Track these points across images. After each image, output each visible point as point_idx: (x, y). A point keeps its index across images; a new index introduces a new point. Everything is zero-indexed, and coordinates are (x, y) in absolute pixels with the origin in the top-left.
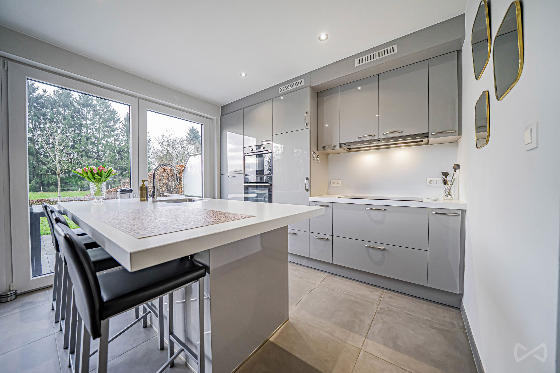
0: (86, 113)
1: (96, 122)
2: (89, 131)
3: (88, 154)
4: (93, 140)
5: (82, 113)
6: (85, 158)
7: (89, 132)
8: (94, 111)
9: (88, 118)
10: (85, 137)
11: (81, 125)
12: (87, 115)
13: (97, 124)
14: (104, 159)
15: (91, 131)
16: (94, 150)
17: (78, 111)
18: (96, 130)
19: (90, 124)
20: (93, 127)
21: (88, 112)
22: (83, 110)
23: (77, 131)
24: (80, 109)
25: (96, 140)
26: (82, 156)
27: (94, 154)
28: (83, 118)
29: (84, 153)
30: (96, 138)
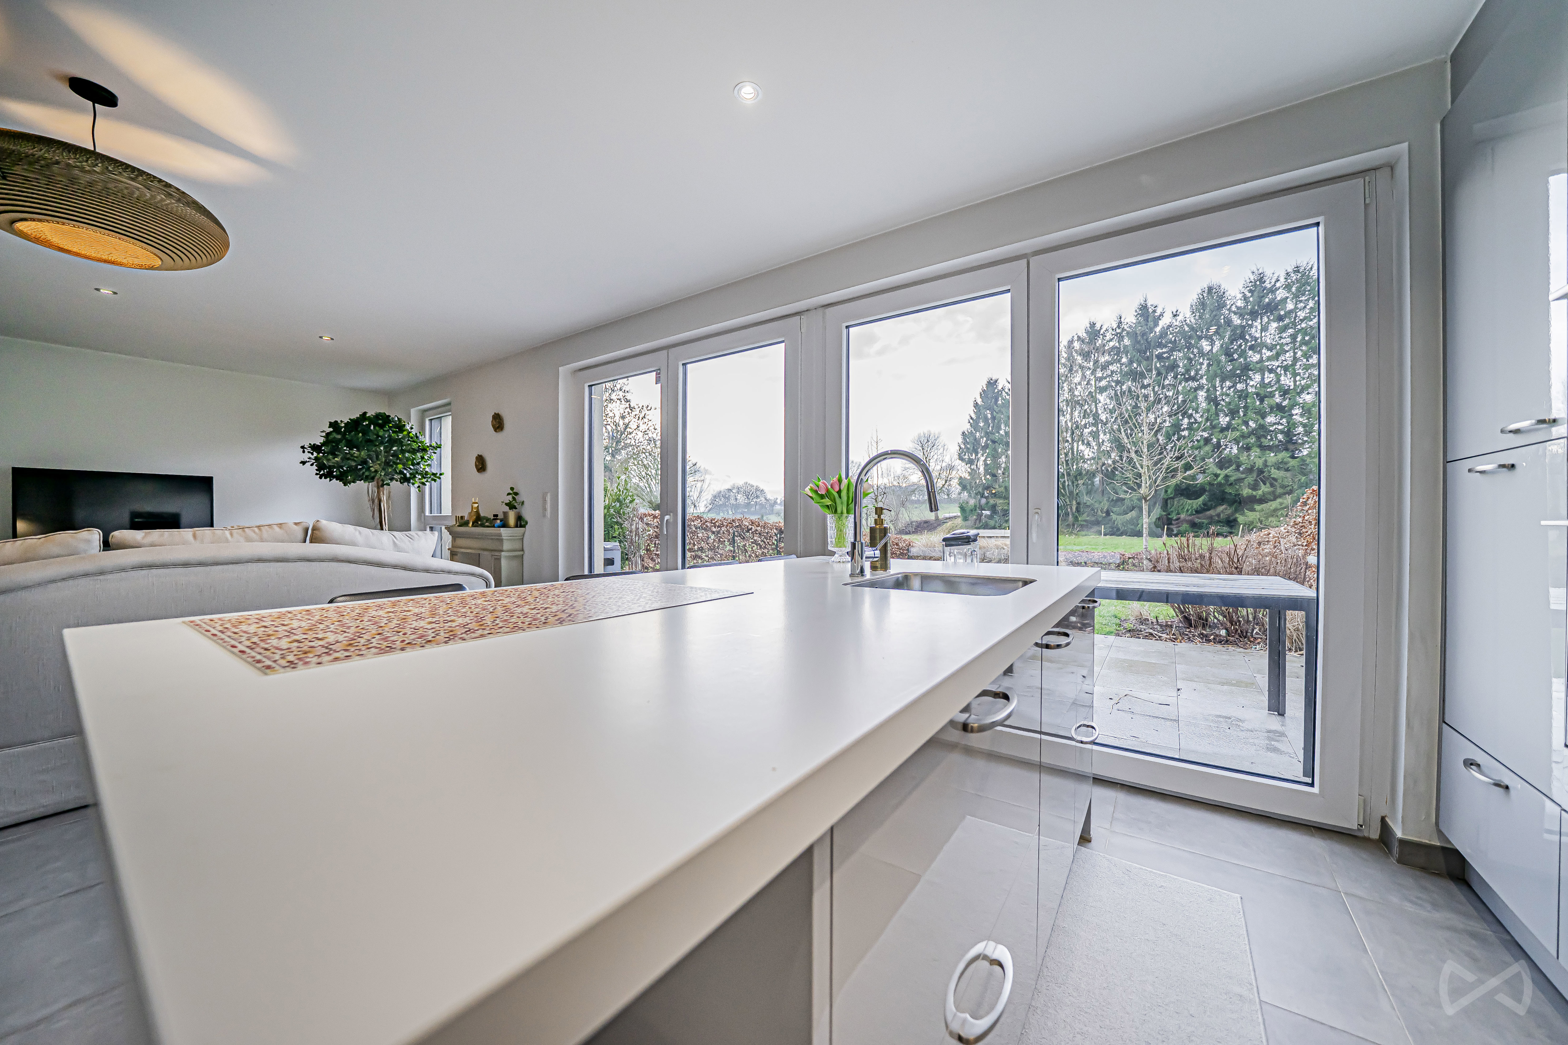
0: (1259, 331)
1: (1287, 348)
2: (1269, 377)
3: (1263, 440)
4: (1278, 399)
5: (1250, 335)
6: (1255, 452)
7: (1267, 381)
8: (1280, 319)
9: (1264, 345)
10: (1258, 394)
11: (1246, 368)
12: (1261, 337)
13: (1288, 351)
14: (1307, 446)
15: (1272, 375)
16: (1280, 427)
17: (1240, 334)
18: (1286, 369)
19: (1269, 359)
20: (1277, 364)
21: (1264, 329)
22: (1251, 326)
23: (1240, 386)
24: (1244, 327)
25: (1284, 399)
26: (1248, 448)
27: (1280, 437)
28: (1252, 348)
29: (1252, 440)
30: (1285, 392)
